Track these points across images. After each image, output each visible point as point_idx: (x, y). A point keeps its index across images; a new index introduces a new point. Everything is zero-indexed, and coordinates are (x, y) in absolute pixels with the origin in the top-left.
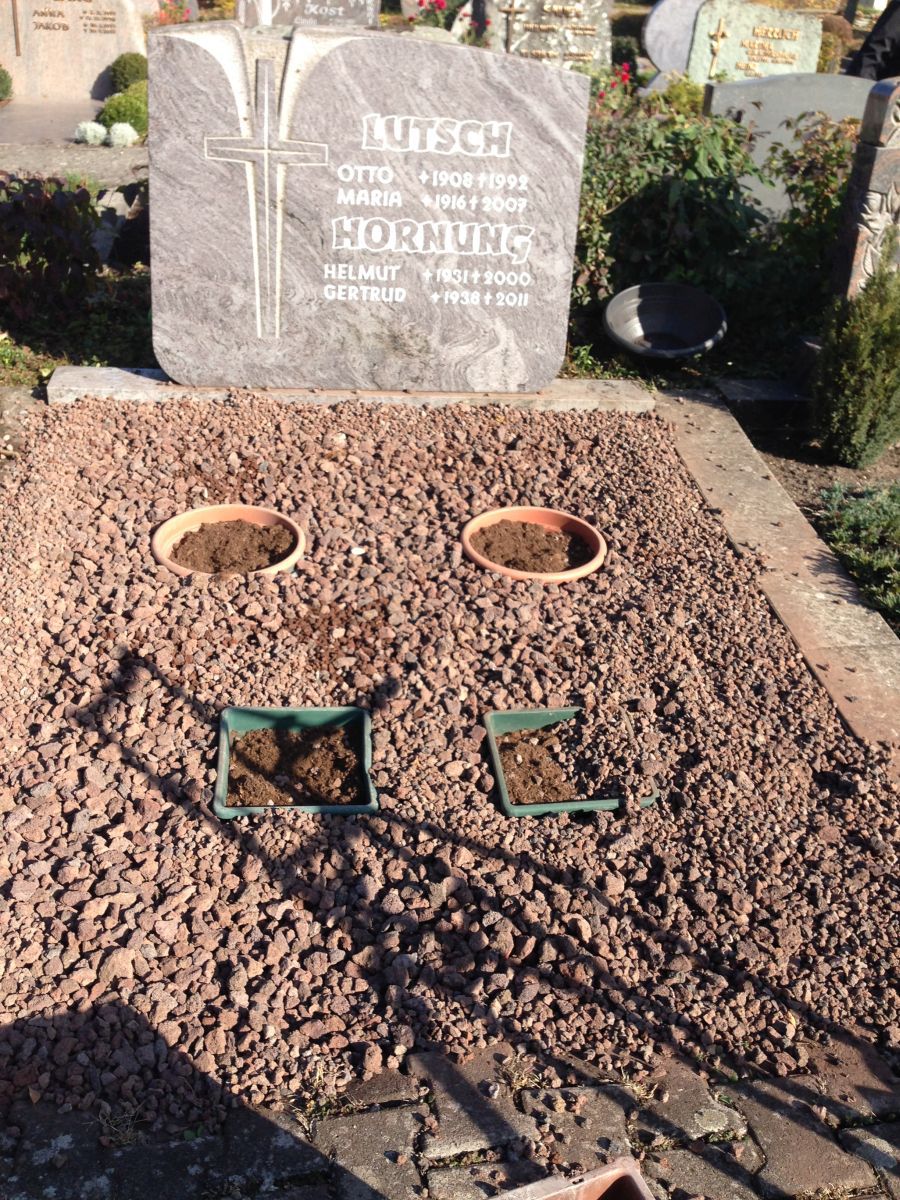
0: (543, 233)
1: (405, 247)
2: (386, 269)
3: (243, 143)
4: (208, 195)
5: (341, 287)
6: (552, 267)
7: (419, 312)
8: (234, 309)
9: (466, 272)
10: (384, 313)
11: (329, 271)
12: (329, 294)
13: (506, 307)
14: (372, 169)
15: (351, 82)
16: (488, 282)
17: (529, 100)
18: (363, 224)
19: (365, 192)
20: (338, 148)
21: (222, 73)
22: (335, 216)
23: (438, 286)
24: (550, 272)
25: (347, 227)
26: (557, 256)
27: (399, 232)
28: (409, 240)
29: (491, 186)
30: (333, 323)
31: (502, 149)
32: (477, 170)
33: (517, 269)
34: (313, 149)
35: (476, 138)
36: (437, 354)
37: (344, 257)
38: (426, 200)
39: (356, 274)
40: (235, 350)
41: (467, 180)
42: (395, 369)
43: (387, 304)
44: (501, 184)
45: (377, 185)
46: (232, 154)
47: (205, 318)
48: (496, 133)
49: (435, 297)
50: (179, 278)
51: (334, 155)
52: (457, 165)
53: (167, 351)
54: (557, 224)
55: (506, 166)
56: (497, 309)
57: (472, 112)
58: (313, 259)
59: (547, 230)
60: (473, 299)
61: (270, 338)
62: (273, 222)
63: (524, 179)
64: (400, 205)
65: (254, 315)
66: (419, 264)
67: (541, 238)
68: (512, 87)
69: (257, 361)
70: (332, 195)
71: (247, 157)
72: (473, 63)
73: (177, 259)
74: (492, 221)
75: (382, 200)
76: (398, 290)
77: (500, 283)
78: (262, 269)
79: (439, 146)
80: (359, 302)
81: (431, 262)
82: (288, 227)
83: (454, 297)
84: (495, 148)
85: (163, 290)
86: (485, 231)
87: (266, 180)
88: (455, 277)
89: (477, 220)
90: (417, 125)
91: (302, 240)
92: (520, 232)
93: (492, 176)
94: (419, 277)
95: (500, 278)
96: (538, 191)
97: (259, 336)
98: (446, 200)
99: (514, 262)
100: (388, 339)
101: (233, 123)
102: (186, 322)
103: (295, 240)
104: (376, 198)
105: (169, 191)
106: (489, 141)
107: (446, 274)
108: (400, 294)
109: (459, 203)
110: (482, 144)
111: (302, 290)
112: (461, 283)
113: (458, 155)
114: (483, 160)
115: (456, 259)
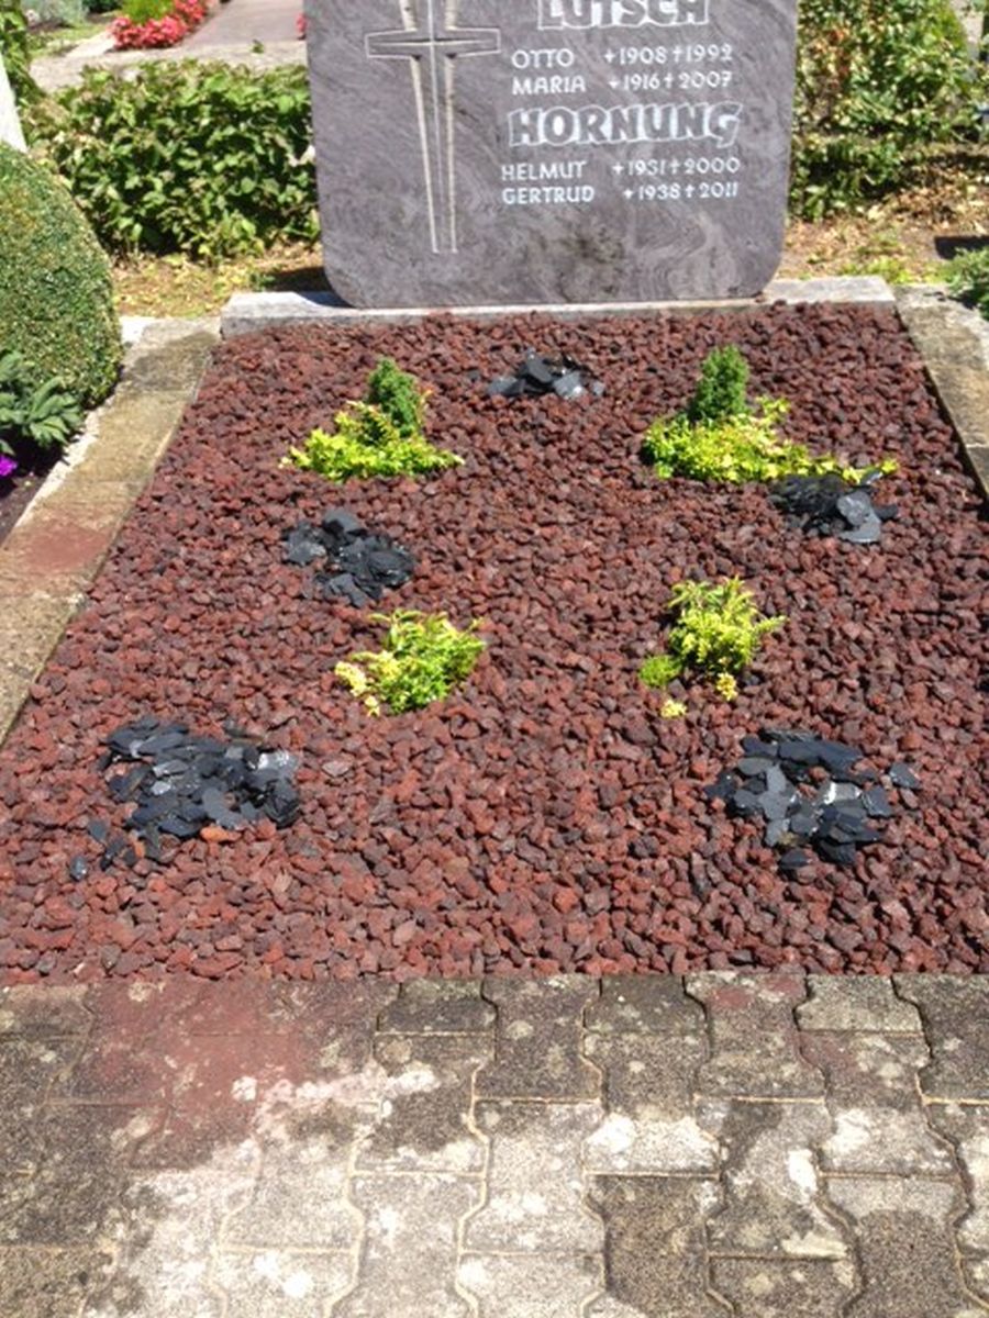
0: (754, 110)
1: (591, 138)
2: (570, 165)
3: (409, 38)
4: (371, 97)
5: (521, 190)
6: (766, 148)
7: (609, 210)
8: (406, 221)
9: (663, 163)
10: (570, 216)
11: (507, 172)
12: (508, 198)
13: (712, 198)
14: (550, 53)
16: (689, 172)
18: (542, 116)
19: (543, 79)
20: (510, 32)
22: (511, 110)
23: (631, 180)
24: (763, 154)
25: (525, 119)
26: (770, 134)
27: (584, 121)
28: (596, 129)
29: (689, 58)
30: (515, 230)
31: (700, 16)
32: (670, 44)
33: (724, 154)
34: (483, 36)
35: (669, 6)
36: (632, 257)
37: (524, 154)
38: (614, 84)
39: (537, 173)
40: (409, 267)
41: (659, 56)
42: (586, 278)
43: (573, 205)
44: (701, 55)
46: (395, 48)
47: (376, 235)
49: (628, 193)
51: (506, 40)
52: (648, 38)
53: (339, 272)
54: (769, 97)
55: (705, 34)
56: (703, 202)
58: (489, 160)
59: (759, 106)
60: (673, 192)
61: (446, 252)
62: (443, 121)
63: (728, 49)
64: (583, 89)
65: (427, 227)
66: (608, 157)
67: (752, 116)
69: (434, 277)
70: (508, 84)
71: (411, 52)
73: (344, 171)
74: (691, 101)
76: (585, 188)
77: (703, 172)
78: (434, 175)
79: (625, 18)
80: (543, 204)
81: (622, 153)
82: (460, 126)
83: (651, 192)
84: (691, 18)
86: (683, 114)
87: (433, 74)
88: (650, 168)
89: (673, 100)
91: (477, 139)
92: (726, 111)
93: (689, 48)
94: (608, 172)
96: (744, 59)
97: (435, 250)
98: (637, 80)
99: (719, 146)
100: (574, 244)
101: (394, 14)
102: (357, 239)
103: (468, 138)
104: (555, 85)
105: (331, 96)
106: (684, 7)
107: (640, 167)
108: (587, 193)
109: (652, 82)
110: (676, 11)
111: (477, 199)
112: (658, 175)
113: (648, 28)
114: (677, 30)
115: (650, 147)
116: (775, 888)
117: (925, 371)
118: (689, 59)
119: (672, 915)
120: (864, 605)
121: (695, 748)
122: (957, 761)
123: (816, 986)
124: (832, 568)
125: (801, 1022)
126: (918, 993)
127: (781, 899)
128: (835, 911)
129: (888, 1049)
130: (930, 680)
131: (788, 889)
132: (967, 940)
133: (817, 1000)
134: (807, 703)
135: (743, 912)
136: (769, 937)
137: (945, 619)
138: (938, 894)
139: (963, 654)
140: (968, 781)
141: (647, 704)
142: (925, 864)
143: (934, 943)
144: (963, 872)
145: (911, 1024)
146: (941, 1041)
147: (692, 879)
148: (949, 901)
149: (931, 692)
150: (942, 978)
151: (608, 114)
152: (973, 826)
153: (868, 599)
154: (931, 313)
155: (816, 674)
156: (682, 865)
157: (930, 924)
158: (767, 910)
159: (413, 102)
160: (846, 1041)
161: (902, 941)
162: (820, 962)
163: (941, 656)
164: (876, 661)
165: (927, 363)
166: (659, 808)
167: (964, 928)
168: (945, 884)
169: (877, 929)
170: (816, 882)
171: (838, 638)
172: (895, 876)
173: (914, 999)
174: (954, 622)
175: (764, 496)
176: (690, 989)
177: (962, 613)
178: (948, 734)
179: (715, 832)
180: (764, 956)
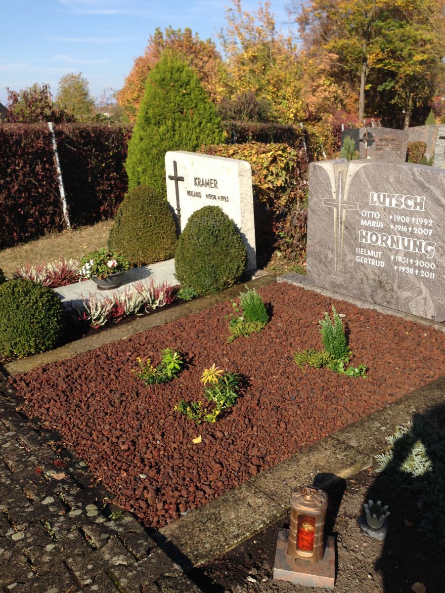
0: (440, 246)
1: (384, 245)
2: (377, 253)
3: (333, 201)
4: (323, 218)
5: (362, 257)
7: (389, 273)
8: (329, 260)
9: (408, 259)
10: (376, 271)
11: (358, 250)
12: (358, 260)
13: (425, 277)
14: (373, 213)
15: (366, 180)
16: (416, 265)
17: (432, 187)
18: (369, 234)
19: (370, 221)
20: (361, 204)
21: (328, 176)
22: (360, 229)
23: (396, 263)
25: (364, 234)
27: (382, 238)
28: (385, 241)
30: (359, 271)
31: (421, 208)
32: (411, 217)
33: (429, 261)
34: (354, 204)
35: (411, 203)
36: (397, 293)
37: (363, 246)
38: (392, 227)
39: (367, 253)
40: (328, 276)
41: (407, 220)
42: (381, 296)
43: (377, 267)
44: (422, 222)
45: (374, 219)
46: (330, 204)
47: (320, 262)
48: (418, 201)
49: (396, 267)
50: (314, 246)
51: (360, 206)
52: (403, 213)
53: (310, 271)
55: (423, 215)
56: (421, 278)
57: (409, 192)
58: (353, 245)
59: (442, 245)
60: (411, 271)
61: (339, 273)
62: (341, 230)
63: (431, 221)
64: (382, 227)
65: (334, 263)
66: (389, 253)
67: (439, 248)
68: (425, 182)
69: (334, 281)
70: (359, 221)
71: (334, 205)
72: (409, 172)
73: (314, 239)
74: (418, 238)
75: (376, 225)
76: (382, 262)
77: (422, 266)
78: (337, 246)
79: (396, 205)
80: (368, 264)
81: (394, 252)
82: (346, 232)
83: (403, 269)
84: (418, 208)
85: (310, 249)
86: (415, 242)
87: (340, 213)
88: (403, 260)
89: (411, 237)
90: (388, 197)
91: (350, 237)
92: (430, 245)
93: (417, 219)
94: (389, 258)
95: (422, 264)
96: (437, 227)
97: (336, 271)
98: (399, 227)
99: (428, 258)
100: (378, 282)
101: (330, 193)
102: (315, 262)
103: (347, 236)
104: (373, 224)
105: (313, 216)
106: (416, 204)
107: (400, 258)
108: (382, 264)
109: (404, 229)
110: (413, 205)
111: (349, 257)
112: (406, 263)
113: (403, 209)
114: (413, 212)
115: (403, 253)
118: (417, 223)
151: (390, 237)
159: (333, 221)
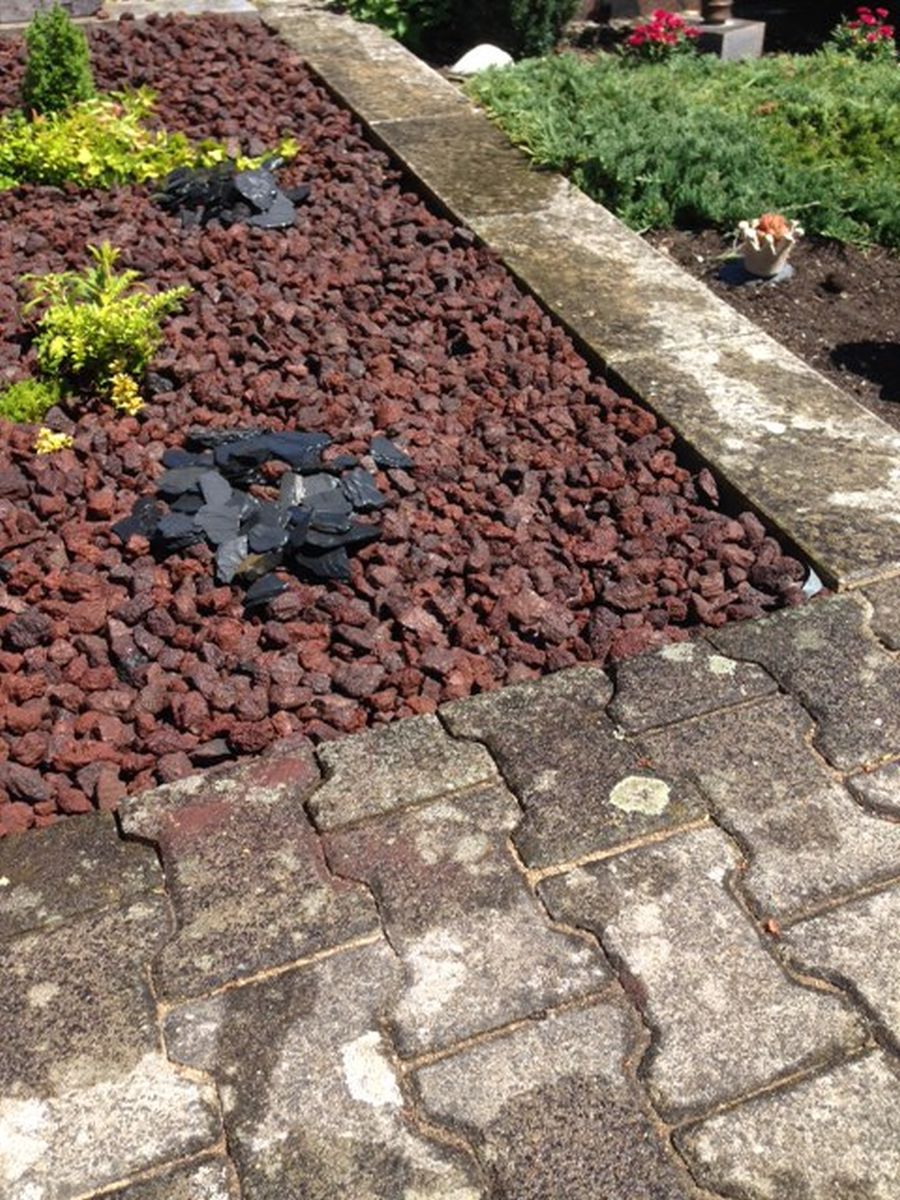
116: (243, 638)
117: (306, 66)
119: (89, 719)
120: (293, 286)
121: (91, 481)
122: (449, 429)
123: (332, 758)
124: (244, 255)
125: (319, 819)
126: (480, 722)
127: (257, 650)
128: (338, 646)
129: (459, 817)
130: (393, 351)
131: (263, 633)
132: (522, 636)
133: (337, 778)
134: (245, 400)
135: (202, 684)
136: (247, 707)
137: (392, 286)
138: (470, 588)
139: (424, 317)
140: (468, 448)
141: (12, 443)
142: (443, 554)
143: (483, 650)
144: (494, 553)
145: (481, 769)
146: (530, 780)
147: (114, 659)
148: (487, 592)
149: (399, 365)
150: (505, 693)
152: (491, 496)
153: (298, 279)
154: (299, 20)
155: (249, 368)
156: (96, 644)
157: (469, 626)
158: (238, 671)
160: (393, 825)
161: (440, 657)
162: (332, 723)
163: (400, 324)
164: (322, 340)
165: (307, 58)
166: (47, 570)
167: (514, 622)
168: (477, 571)
169: (403, 653)
170: (303, 615)
171: (268, 323)
172: (409, 581)
173: (477, 732)
174: (403, 287)
175: (145, 196)
176: (129, 825)
177: (411, 277)
178: (430, 404)
179: (139, 584)
180: (243, 738)
